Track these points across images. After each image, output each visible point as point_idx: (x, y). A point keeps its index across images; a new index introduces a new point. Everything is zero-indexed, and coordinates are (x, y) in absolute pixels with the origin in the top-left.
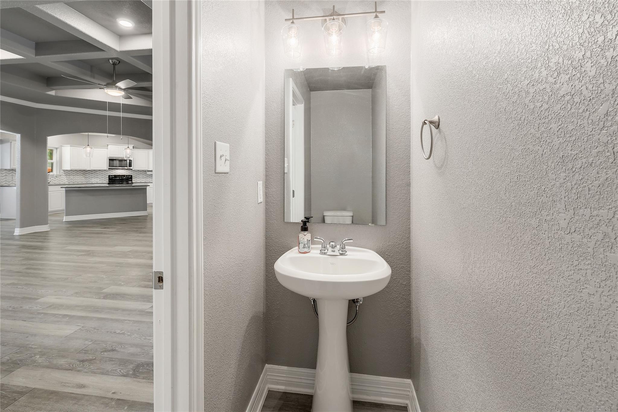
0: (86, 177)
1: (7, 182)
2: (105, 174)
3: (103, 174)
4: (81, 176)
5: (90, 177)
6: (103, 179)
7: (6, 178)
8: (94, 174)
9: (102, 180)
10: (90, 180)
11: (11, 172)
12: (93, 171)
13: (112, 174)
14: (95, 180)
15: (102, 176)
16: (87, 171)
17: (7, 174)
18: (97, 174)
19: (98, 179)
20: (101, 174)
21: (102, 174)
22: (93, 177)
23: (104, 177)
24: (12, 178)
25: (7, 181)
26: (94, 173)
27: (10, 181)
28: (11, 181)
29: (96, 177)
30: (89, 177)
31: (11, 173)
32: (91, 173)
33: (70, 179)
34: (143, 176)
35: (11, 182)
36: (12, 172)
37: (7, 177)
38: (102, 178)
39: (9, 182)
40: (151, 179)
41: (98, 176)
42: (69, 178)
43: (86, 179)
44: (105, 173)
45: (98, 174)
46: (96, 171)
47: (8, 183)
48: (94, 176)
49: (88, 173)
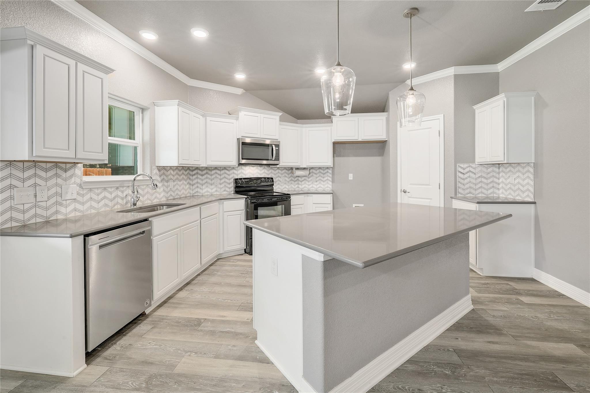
0: (191, 182)
1: (15, 215)
2: (226, 176)
3: (222, 177)
4: (185, 182)
5: (199, 183)
6: (222, 186)
7: (11, 198)
8: (206, 176)
9: (221, 188)
10: (199, 190)
11: (31, 172)
12: (204, 170)
13: (237, 175)
14: (209, 190)
15: (221, 179)
16: (193, 171)
17: (15, 182)
18: (211, 175)
19: (213, 187)
20: (219, 177)
21: (220, 175)
22: (205, 184)
23: (223, 183)
24: (36, 196)
25: (17, 210)
26: (207, 173)
27: (27, 206)
28: (31, 208)
29: (210, 184)
30: (197, 183)
31: (29, 178)
32: (200, 175)
33: (169, 189)
34: (285, 180)
35: (32, 212)
36: (35, 175)
37: (15, 192)
38: (221, 184)
39: (24, 212)
40: (297, 186)
41: (213, 181)
42: (167, 187)
43: (191, 187)
44: (225, 173)
45: (213, 177)
46: (209, 170)
47: (20, 216)
48: (205, 181)
49: (194, 175)
